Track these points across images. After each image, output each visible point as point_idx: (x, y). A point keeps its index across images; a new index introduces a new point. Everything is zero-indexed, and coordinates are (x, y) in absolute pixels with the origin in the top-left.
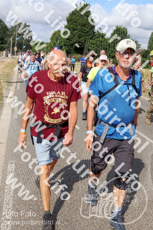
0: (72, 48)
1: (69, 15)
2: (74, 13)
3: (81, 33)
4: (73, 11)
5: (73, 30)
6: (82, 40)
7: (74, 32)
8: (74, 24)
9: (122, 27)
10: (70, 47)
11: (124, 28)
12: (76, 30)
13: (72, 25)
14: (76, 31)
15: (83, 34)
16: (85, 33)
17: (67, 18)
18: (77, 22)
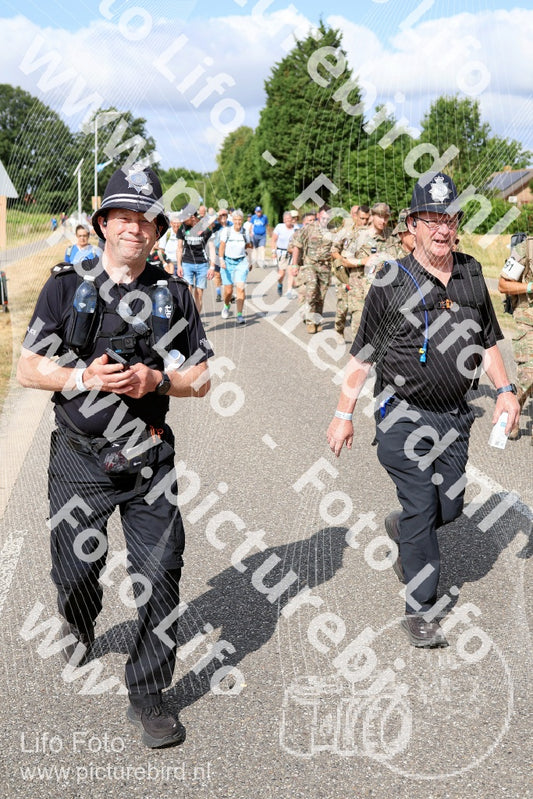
0: (289, 186)
1: (272, 75)
2: (288, 63)
3: (316, 131)
4: (285, 58)
5: (290, 122)
6: (325, 155)
7: (294, 131)
8: (293, 101)
9: (460, 99)
10: (283, 180)
11: (467, 103)
12: (300, 121)
13: (284, 108)
14: (298, 125)
15: (326, 134)
16: (330, 128)
17: (267, 84)
18: (302, 93)
